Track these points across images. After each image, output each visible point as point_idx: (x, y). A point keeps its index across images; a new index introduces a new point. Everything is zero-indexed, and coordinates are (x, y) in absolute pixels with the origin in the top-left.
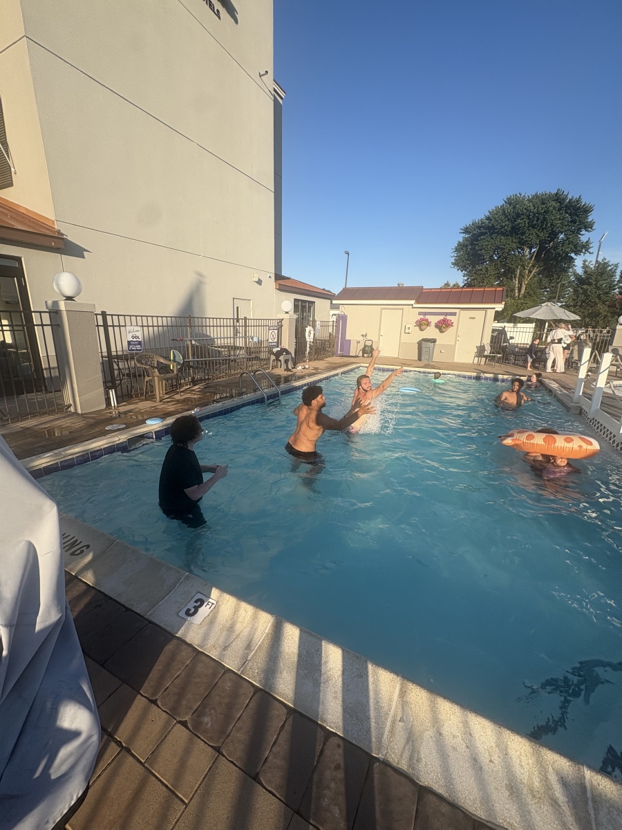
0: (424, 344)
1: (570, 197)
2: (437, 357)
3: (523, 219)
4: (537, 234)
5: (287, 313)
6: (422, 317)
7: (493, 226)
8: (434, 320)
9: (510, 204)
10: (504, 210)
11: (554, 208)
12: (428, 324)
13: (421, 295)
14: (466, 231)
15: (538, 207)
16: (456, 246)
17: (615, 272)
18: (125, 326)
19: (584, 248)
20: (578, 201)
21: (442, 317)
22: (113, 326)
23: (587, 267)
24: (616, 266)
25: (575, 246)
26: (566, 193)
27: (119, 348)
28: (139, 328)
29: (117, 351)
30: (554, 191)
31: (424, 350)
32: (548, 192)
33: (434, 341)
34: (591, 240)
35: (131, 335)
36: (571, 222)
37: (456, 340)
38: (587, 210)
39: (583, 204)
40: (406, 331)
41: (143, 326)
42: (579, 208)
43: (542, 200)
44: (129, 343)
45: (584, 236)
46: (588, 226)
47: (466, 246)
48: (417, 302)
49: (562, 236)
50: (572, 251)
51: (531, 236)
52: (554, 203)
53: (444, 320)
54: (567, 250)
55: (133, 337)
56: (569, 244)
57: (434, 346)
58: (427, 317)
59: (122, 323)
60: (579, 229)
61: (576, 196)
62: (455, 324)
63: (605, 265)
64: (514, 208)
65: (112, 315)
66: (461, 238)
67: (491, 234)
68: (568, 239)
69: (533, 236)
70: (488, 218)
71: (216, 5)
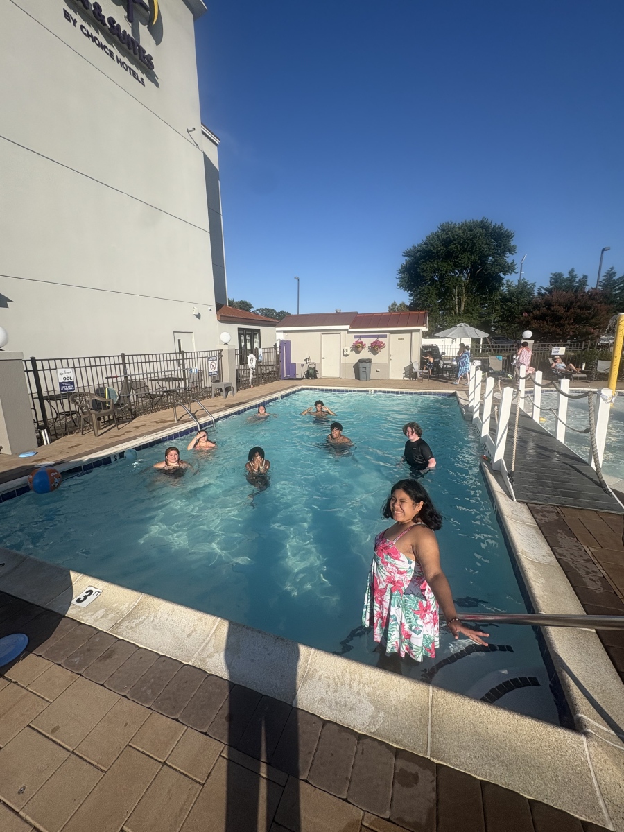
0: (361, 365)
1: (493, 224)
2: (373, 375)
3: (455, 244)
4: (468, 257)
5: (226, 343)
6: (357, 340)
7: (430, 250)
8: (368, 342)
9: (444, 230)
10: (438, 237)
11: (481, 234)
12: (363, 346)
13: (356, 320)
14: (407, 254)
15: (467, 234)
16: (400, 268)
17: (533, 290)
18: (56, 369)
19: (509, 269)
20: (500, 228)
21: (375, 339)
22: (43, 370)
23: (510, 286)
24: (534, 284)
25: (503, 268)
26: (489, 221)
27: (50, 389)
28: (70, 370)
29: (48, 391)
30: (480, 220)
31: (361, 370)
32: (475, 220)
33: (369, 361)
34: (515, 263)
35: (62, 376)
36: (497, 246)
37: (389, 360)
38: (508, 236)
39: (505, 230)
40: (345, 353)
41: (74, 368)
42: (502, 234)
43: (470, 227)
44: (61, 384)
45: (509, 259)
46: (512, 250)
47: (409, 269)
48: (352, 327)
49: (490, 258)
50: (501, 271)
51: (463, 259)
52: (480, 230)
53: (376, 342)
54: (496, 270)
55: (65, 378)
56: (497, 265)
57: (370, 365)
58: (362, 340)
59: (53, 366)
60: (504, 253)
61: (499, 224)
62: (387, 345)
63: (525, 284)
64: (447, 234)
65: (42, 360)
66: (403, 260)
67: (430, 258)
68: (496, 260)
69: (465, 259)
70: (425, 244)
71: (140, 75)
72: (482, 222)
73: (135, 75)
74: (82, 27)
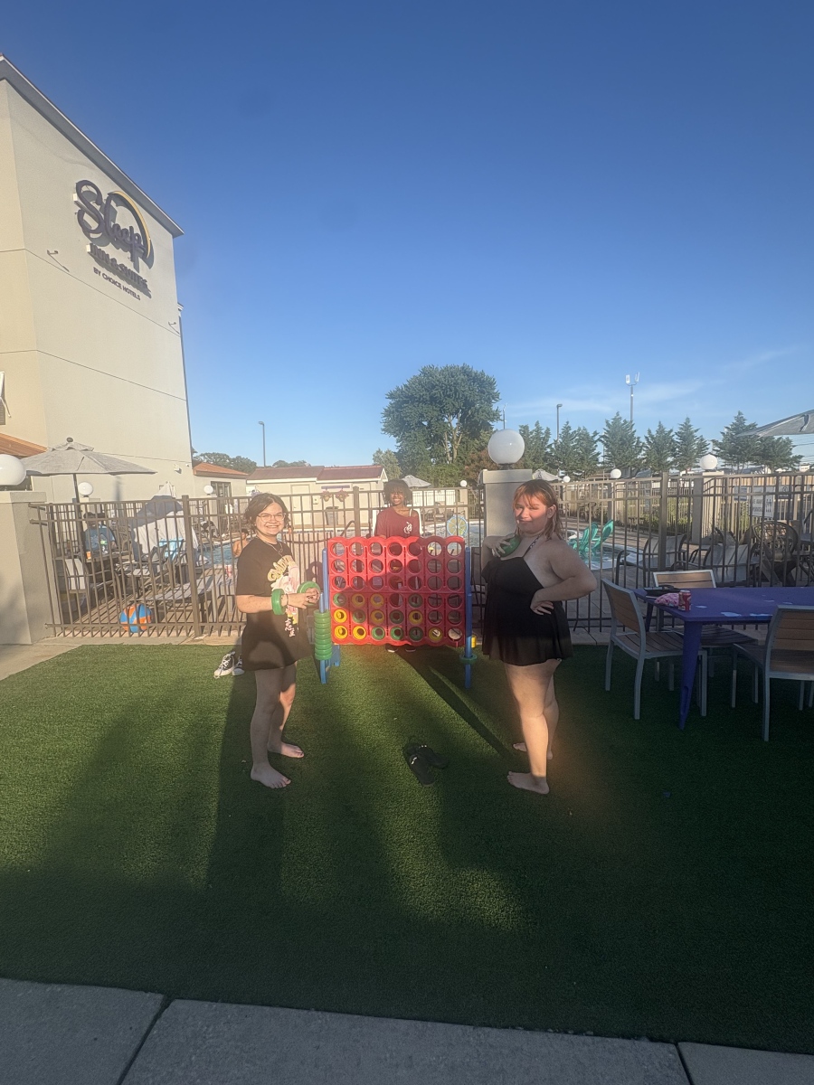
1: (474, 370)
3: (437, 390)
6: (323, 490)
7: (412, 395)
10: (420, 381)
12: (330, 495)
13: (322, 473)
14: (391, 396)
15: (448, 379)
16: (384, 411)
19: (494, 416)
20: (482, 374)
21: (340, 490)
25: (489, 415)
26: (471, 367)
30: (460, 365)
32: (456, 366)
34: (500, 410)
36: (482, 392)
39: (487, 376)
42: (484, 380)
45: (494, 406)
46: (496, 398)
47: (393, 412)
48: (319, 479)
50: (488, 418)
52: (462, 376)
54: (484, 417)
58: (329, 490)
60: (489, 399)
61: (480, 370)
64: (429, 378)
67: (412, 403)
71: (137, 292)
72: (463, 368)
73: (134, 294)
74: (104, 274)
